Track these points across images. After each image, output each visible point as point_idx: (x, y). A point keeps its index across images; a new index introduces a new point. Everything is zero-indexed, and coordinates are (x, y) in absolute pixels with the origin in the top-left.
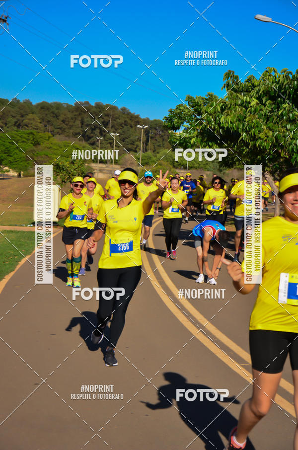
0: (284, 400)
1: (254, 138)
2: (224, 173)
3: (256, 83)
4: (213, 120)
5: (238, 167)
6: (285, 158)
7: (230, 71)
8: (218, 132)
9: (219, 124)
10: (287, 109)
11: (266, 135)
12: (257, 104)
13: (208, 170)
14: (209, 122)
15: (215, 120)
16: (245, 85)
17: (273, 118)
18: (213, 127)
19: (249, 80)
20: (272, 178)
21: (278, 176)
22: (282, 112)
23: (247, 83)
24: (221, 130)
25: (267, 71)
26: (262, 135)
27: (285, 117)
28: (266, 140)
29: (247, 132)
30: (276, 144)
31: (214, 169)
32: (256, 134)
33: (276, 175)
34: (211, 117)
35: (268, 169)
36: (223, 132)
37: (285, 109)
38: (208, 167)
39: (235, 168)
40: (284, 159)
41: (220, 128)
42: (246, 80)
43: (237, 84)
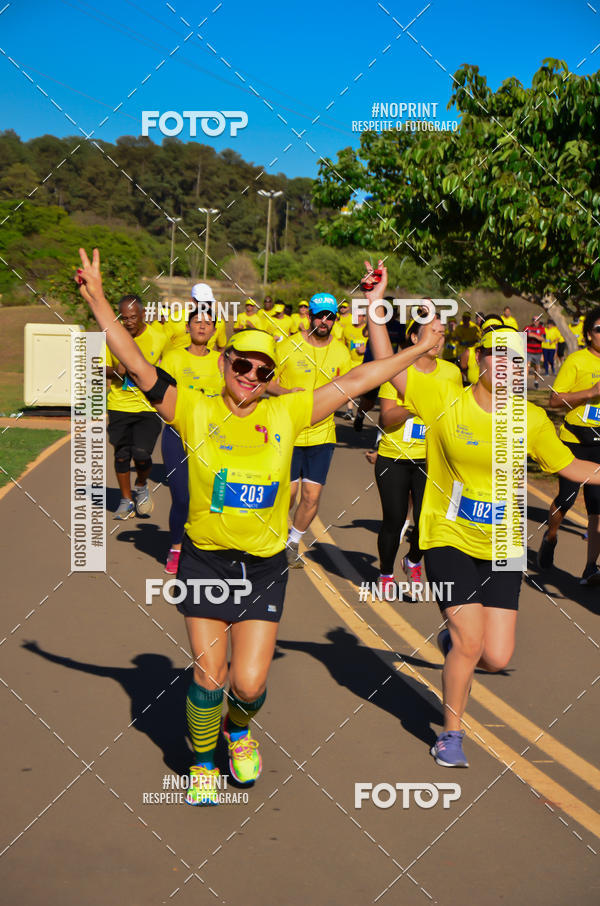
0: (583, 806)
3: (522, 97)
4: (426, 179)
5: (485, 284)
7: (467, 66)
8: (438, 206)
9: (440, 189)
14: (417, 185)
15: (432, 178)
16: (498, 101)
18: (425, 195)
19: (505, 90)
20: (560, 308)
21: (575, 303)
23: (503, 96)
24: (444, 203)
25: (543, 69)
31: (431, 290)
32: (513, 217)
33: (569, 302)
34: (423, 172)
35: (551, 289)
36: (449, 208)
39: (478, 288)
41: (443, 196)
42: (501, 87)
43: (483, 95)
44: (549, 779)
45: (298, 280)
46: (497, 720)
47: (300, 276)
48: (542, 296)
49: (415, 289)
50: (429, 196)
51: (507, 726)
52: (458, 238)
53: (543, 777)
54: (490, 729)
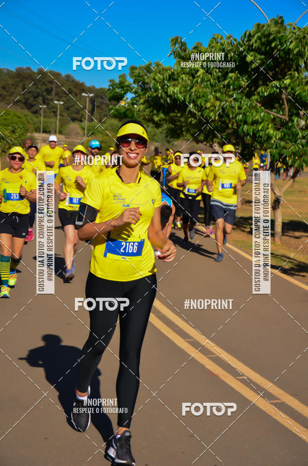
1: (201, 109)
2: (173, 145)
4: (160, 88)
5: (187, 138)
6: (234, 129)
7: (177, 37)
8: (166, 101)
9: (166, 93)
10: (233, 78)
11: (213, 105)
12: (204, 73)
13: (157, 141)
14: (156, 90)
15: (163, 88)
17: (221, 88)
18: (160, 95)
19: (196, 47)
22: (228, 83)
23: (195, 50)
24: (168, 99)
25: (214, 38)
26: (208, 105)
27: (231, 87)
28: (213, 110)
29: (194, 102)
30: (224, 114)
31: (162, 140)
32: (203, 104)
34: (158, 84)
35: (217, 140)
36: (170, 101)
37: (231, 78)
38: (156, 138)
39: (184, 140)
40: (232, 130)
41: (168, 96)
42: (193, 47)
43: (185, 51)
44: (215, 364)
45: (100, 135)
46: (191, 338)
47: (102, 133)
48: (213, 143)
49: (155, 140)
50: (161, 96)
51: (196, 340)
52: (174, 116)
53: (211, 363)
54: (188, 342)
